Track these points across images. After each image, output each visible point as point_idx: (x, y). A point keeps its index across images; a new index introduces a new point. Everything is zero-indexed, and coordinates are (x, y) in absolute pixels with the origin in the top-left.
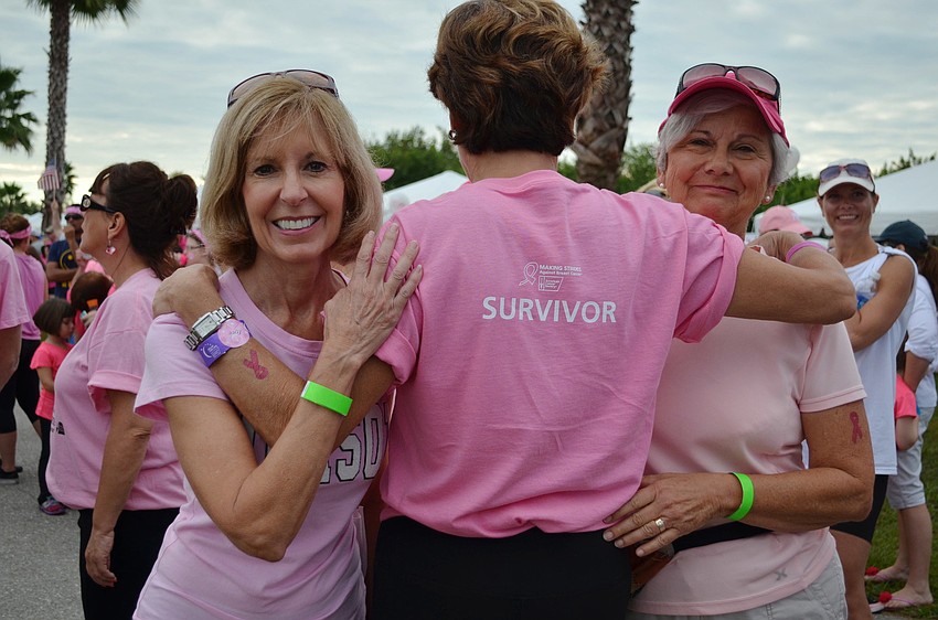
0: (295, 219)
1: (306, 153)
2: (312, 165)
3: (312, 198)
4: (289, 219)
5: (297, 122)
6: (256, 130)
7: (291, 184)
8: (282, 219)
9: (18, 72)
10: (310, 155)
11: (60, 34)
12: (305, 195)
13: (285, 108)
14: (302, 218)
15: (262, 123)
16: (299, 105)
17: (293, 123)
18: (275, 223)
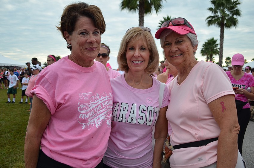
0: (137, 61)
1: (141, 45)
2: (142, 49)
3: (141, 56)
4: (135, 61)
5: (140, 38)
6: (130, 39)
7: (137, 53)
8: (134, 61)
9: (216, 40)
10: (142, 46)
11: (222, 32)
12: (140, 55)
13: (137, 34)
14: (138, 61)
15: (132, 37)
16: (141, 34)
17: (139, 38)
18: (133, 61)
